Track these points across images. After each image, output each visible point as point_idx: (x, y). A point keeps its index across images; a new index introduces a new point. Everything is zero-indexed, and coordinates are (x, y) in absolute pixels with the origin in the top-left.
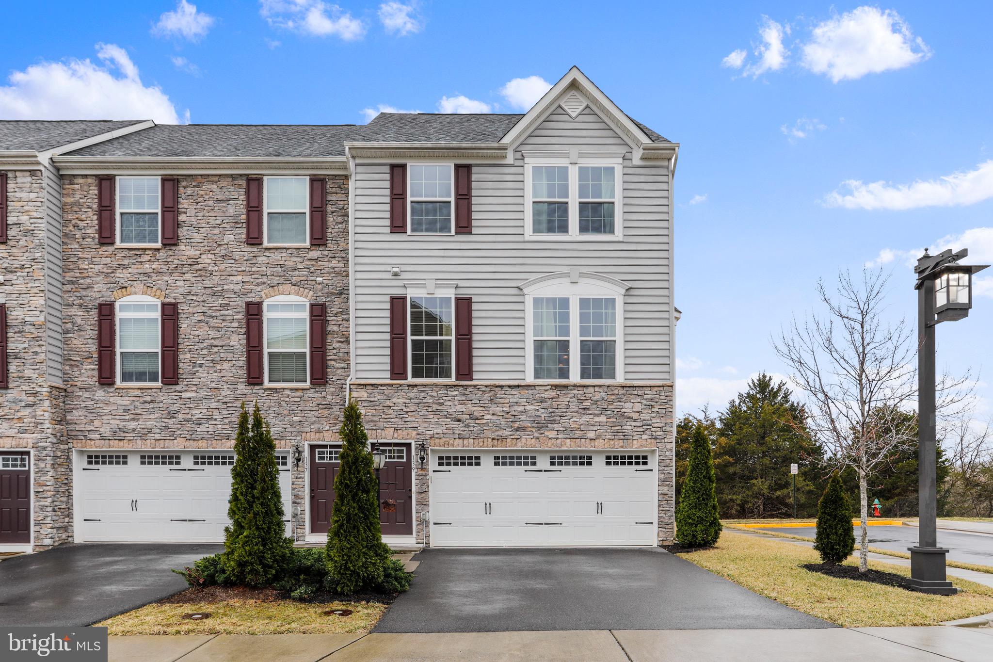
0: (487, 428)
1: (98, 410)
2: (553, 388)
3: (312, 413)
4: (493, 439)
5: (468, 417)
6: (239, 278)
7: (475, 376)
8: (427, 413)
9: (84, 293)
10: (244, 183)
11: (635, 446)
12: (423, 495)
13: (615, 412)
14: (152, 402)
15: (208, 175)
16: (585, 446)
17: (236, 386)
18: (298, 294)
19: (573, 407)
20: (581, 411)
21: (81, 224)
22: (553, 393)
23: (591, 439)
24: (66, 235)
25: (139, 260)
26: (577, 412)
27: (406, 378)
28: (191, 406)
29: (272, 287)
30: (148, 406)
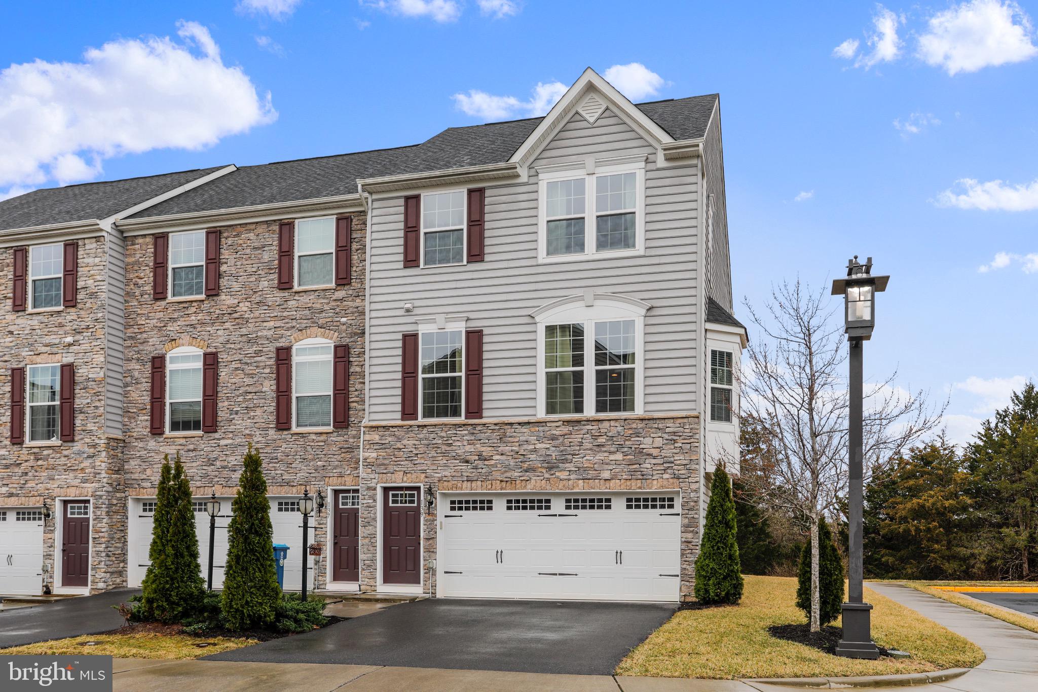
0: (496, 469)
1: (150, 459)
2: (565, 423)
3: (335, 457)
4: (501, 481)
5: (477, 458)
6: (272, 324)
7: (485, 413)
8: (436, 455)
9: (141, 348)
10: (276, 228)
11: (655, 487)
12: (431, 541)
13: (633, 449)
14: (194, 450)
15: (246, 224)
16: (598, 488)
17: (267, 432)
18: (323, 336)
19: (587, 445)
20: (595, 448)
21: (140, 282)
22: (565, 429)
23: (605, 480)
24: (128, 294)
25: (187, 313)
26: (591, 449)
27: (417, 419)
28: (227, 453)
29: (301, 330)
30: (192, 454)
